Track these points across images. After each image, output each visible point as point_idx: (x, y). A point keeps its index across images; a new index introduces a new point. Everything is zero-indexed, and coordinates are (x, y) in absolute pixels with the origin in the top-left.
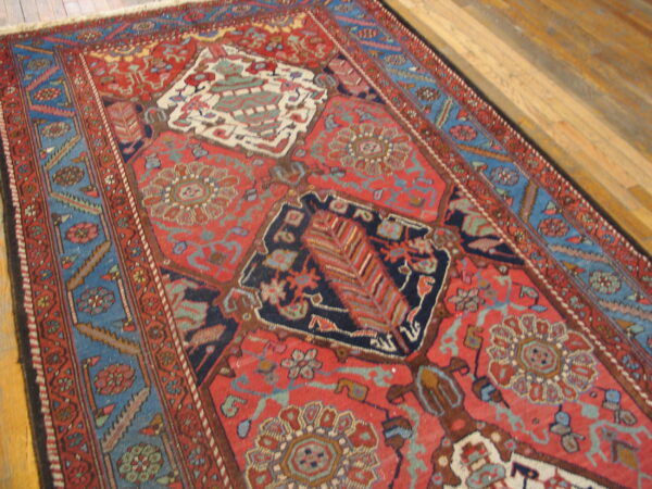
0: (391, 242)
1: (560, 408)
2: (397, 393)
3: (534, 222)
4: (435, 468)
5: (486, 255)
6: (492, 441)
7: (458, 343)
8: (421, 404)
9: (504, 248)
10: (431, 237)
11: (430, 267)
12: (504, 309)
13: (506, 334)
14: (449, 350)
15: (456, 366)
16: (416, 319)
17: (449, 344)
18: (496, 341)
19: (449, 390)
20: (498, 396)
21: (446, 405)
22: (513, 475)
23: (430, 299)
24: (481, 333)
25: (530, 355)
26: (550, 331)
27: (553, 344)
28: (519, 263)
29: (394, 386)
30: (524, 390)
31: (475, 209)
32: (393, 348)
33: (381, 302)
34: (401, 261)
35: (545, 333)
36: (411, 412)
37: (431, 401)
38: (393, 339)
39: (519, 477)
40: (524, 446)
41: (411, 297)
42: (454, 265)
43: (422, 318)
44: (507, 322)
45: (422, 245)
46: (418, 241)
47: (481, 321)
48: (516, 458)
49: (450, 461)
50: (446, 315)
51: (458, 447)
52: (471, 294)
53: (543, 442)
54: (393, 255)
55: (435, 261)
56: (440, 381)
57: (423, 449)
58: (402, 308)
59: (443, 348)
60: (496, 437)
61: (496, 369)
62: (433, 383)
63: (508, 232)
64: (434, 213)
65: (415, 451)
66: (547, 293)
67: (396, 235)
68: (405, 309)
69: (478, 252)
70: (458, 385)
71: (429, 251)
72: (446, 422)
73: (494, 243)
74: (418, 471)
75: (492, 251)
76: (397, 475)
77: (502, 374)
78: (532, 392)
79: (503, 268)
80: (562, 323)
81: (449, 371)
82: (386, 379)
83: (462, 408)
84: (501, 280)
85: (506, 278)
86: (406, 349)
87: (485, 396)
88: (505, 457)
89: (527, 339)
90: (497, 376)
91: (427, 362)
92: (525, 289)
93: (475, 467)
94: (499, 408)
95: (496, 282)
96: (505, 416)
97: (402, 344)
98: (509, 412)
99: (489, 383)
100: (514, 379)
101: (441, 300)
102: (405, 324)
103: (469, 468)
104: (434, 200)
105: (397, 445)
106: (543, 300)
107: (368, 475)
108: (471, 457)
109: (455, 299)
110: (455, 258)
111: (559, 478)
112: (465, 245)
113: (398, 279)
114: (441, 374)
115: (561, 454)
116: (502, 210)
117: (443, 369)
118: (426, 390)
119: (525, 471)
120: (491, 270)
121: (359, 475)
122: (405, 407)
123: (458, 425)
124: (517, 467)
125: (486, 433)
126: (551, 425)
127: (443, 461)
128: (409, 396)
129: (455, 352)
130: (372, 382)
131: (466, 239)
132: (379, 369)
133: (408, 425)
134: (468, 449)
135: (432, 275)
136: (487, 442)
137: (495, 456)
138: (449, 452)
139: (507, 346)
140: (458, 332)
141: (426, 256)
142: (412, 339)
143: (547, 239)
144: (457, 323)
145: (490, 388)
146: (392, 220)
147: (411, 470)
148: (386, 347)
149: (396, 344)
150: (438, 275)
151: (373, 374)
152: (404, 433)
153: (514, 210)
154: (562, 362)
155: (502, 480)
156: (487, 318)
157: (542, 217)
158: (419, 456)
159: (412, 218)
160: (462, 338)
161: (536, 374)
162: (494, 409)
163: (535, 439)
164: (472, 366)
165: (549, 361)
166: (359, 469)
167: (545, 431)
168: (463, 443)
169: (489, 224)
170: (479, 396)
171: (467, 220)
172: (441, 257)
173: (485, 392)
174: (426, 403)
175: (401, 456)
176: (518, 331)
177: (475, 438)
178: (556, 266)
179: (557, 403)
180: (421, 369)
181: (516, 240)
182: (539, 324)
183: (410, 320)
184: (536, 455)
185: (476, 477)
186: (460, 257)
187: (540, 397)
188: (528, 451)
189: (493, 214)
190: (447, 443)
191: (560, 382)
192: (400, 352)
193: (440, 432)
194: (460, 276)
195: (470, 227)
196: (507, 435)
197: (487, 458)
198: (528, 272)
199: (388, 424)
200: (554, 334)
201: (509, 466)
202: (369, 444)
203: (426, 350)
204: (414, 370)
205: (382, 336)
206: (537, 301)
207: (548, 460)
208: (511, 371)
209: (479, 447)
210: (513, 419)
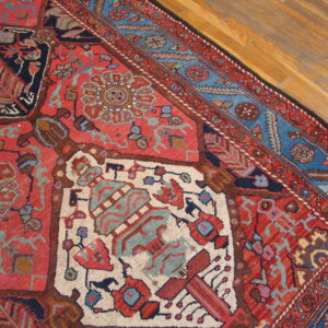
0: (7, 45)
1: (134, 124)
2: (23, 139)
3: (105, 14)
4: (56, 179)
5: (74, 40)
6: (91, 154)
7: (61, 99)
8: (41, 142)
9: (86, 33)
10: (35, 36)
11: (36, 55)
12: (89, 72)
13: (93, 87)
14: (55, 105)
15: (61, 113)
16: (30, 90)
17: (55, 100)
18: (87, 92)
19: (58, 129)
20: (92, 126)
21: (57, 139)
22: (107, 171)
23: (39, 76)
24: (75, 90)
25: (110, 96)
26: (122, 79)
27: (125, 86)
28: (97, 41)
29: (21, 136)
30: (109, 118)
31: (64, 13)
32: (18, 112)
33: (5, 85)
34: (16, 56)
35: (119, 81)
36: (34, 148)
37: (47, 139)
38: (17, 107)
39: (112, 171)
40: (112, 152)
41: (25, 77)
42: (53, 51)
43: (34, 89)
44: (93, 79)
45: (30, 43)
46: (26, 41)
47: (75, 82)
48: (107, 160)
49: (65, 173)
50: (51, 83)
51: (69, 164)
52: (67, 67)
53: (124, 147)
54: (10, 53)
55: (39, 51)
56: (51, 125)
57: (45, 170)
58: (20, 85)
59: (51, 105)
60: (93, 151)
61: (88, 109)
62: (47, 128)
63: (88, 23)
64: (35, 21)
65: (40, 172)
66: (117, 56)
67: (10, 40)
68: (22, 85)
69: (68, 39)
70: (63, 125)
71: (34, 45)
72: (59, 149)
73: (79, 32)
74: (44, 183)
75: (78, 37)
76: (31, 190)
77: (93, 112)
78: (114, 118)
79: (87, 47)
80: (129, 72)
81: (57, 117)
82: (15, 133)
83: (69, 138)
84: (86, 54)
85: (90, 52)
86: (26, 111)
87: (83, 128)
88: (100, 161)
89: (107, 87)
90: (89, 113)
91: (41, 115)
92: (102, 56)
93: (82, 172)
94: (94, 133)
95: (83, 56)
96: (98, 137)
97: (23, 108)
98: (100, 134)
99: (85, 119)
100: (101, 113)
101: (46, 75)
102: (23, 95)
103: (79, 174)
104: (35, 12)
105: (29, 172)
106: (116, 61)
107: (12, 195)
108: (78, 167)
109: (56, 72)
110: (53, 46)
111: (137, 166)
112: (59, 37)
113: (15, 68)
114: (52, 121)
115: (137, 151)
116: (83, 9)
117: (52, 117)
118: (43, 133)
119: (115, 167)
120: (79, 49)
121: (6, 196)
122: (30, 146)
123: (67, 149)
124: (109, 166)
125: (86, 150)
126: (129, 136)
127: (60, 174)
128: (32, 139)
129: (60, 105)
130: (6, 137)
131: (59, 33)
132: (9, 128)
133: (34, 157)
134: (75, 162)
135: (38, 60)
136: (87, 155)
137: (94, 162)
138: (63, 167)
139: (94, 94)
140: (60, 92)
141: (33, 49)
142: (29, 103)
143: (115, 22)
144: (59, 87)
145: (86, 122)
146: (6, 30)
147: (39, 184)
148: (12, 112)
149: (19, 109)
150: (43, 60)
151: (6, 131)
152: (32, 163)
153: (91, 9)
154: (132, 96)
155: (100, 176)
156: (79, 79)
157: (111, 9)
158: (44, 174)
159: (20, 27)
160: (64, 95)
161: (116, 107)
162: (90, 134)
163: (119, 146)
164: (72, 112)
165: (123, 97)
166: (5, 193)
167: (125, 140)
168: (72, 160)
169: (74, 20)
170: (79, 129)
171: (59, 21)
172: (43, 48)
173: (83, 126)
174: (43, 140)
175: (32, 178)
176: (101, 83)
177: (79, 154)
178: (122, 38)
179: (131, 122)
180: (38, 120)
181: (94, 27)
182: (114, 76)
183: (26, 91)
184: (121, 156)
185: (83, 178)
186: (57, 44)
187: (120, 121)
188: (116, 154)
189: (77, 13)
190: (61, 162)
191: (132, 109)
192: (22, 113)
193: (55, 156)
194: (58, 57)
195: (62, 24)
196: (100, 148)
197: (89, 165)
198: (104, 45)
199: (20, 160)
200: (125, 80)
201: (104, 166)
202: (10, 176)
203: (39, 108)
204: (33, 122)
205: (9, 106)
206: (111, 61)
207: (129, 157)
208: (99, 109)
209: (82, 159)
210: (103, 137)
